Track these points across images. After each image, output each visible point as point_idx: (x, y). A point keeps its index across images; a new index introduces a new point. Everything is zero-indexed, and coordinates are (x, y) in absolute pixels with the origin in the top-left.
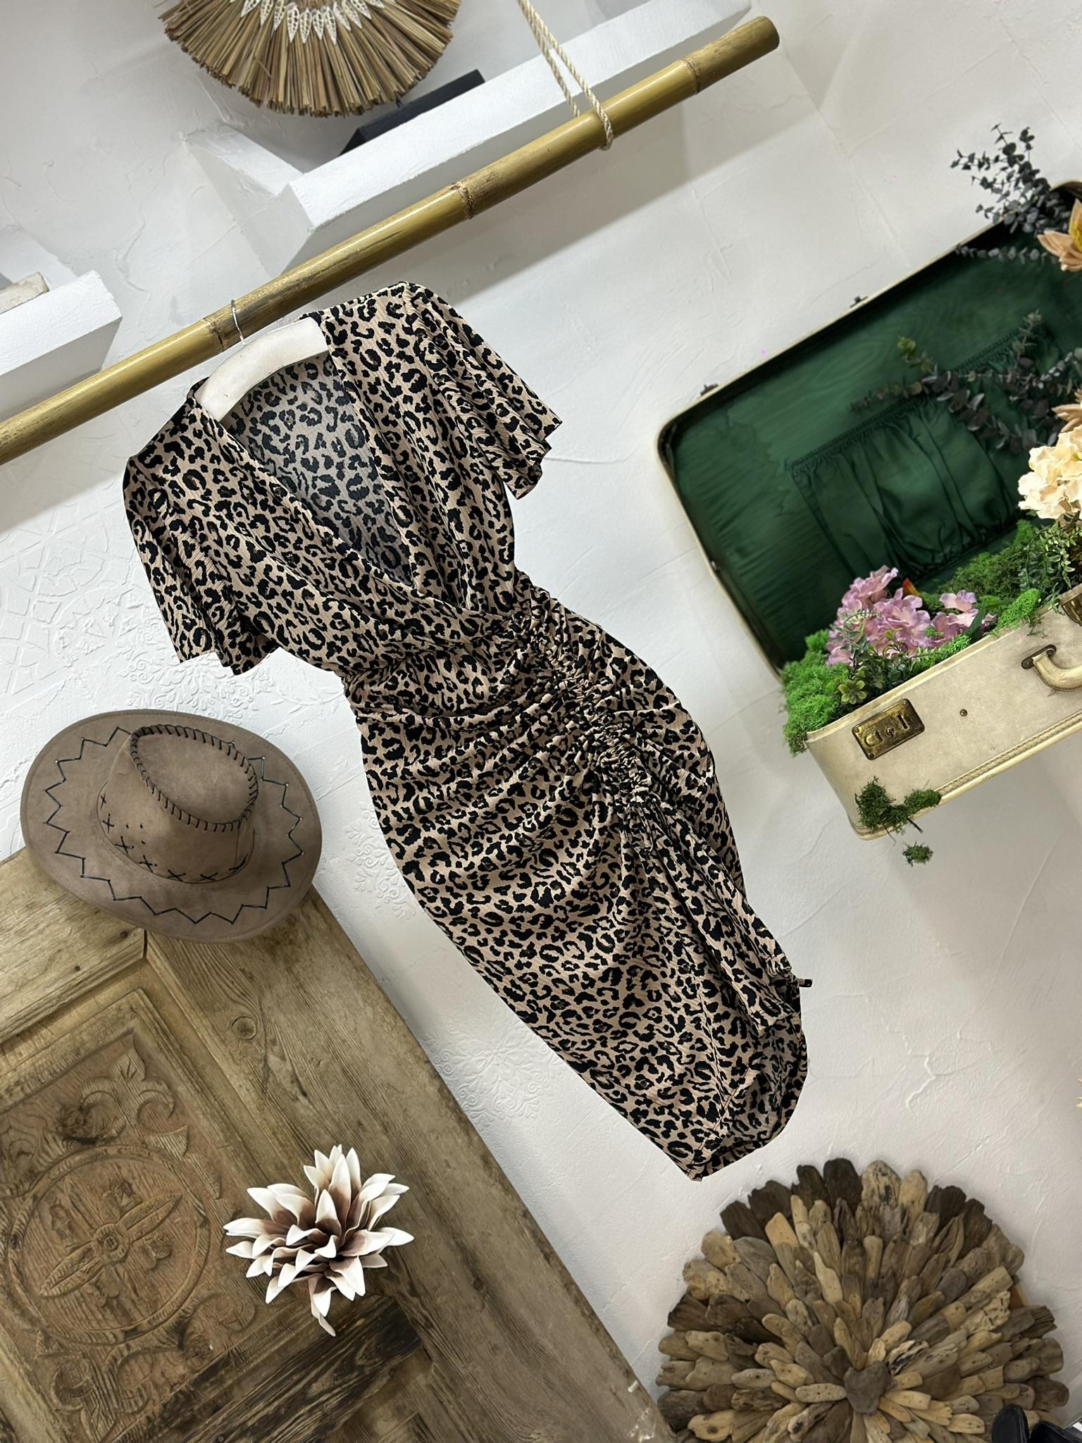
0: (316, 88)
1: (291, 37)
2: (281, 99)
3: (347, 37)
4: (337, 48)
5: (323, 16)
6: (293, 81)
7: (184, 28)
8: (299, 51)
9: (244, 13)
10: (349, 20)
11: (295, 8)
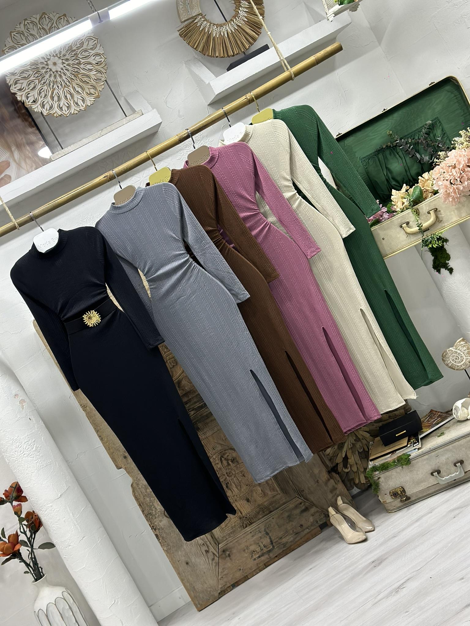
0: (220, 50)
1: (214, 35)
2: (210, 54)
3: (230, 35)
4: (227, 38)
5: (223, 29)
6: (214, 49)
7: (184, 34)
8: (216, 39)
9: (201, 29)
10: (231, 30)
11: (216, 27)
